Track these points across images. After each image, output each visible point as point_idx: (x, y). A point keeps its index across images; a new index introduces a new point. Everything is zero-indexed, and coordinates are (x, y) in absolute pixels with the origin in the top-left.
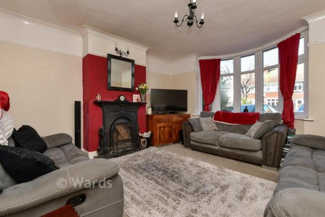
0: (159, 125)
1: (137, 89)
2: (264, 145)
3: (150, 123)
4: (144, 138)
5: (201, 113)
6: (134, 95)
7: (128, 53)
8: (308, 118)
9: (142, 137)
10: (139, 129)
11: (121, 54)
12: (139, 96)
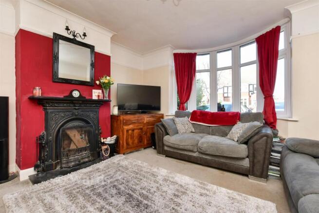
0: (126, 127)
1: (98, 82)
2: (251, 152)
3: (115, 125)
4: (106, 144)
5: (176, 112)
6: (94, 91)
7: (85, 35)
8: (291, 117)
9: (104, 144)
10: (101, 133)
11: (74, 36)
12: (100, 91)
